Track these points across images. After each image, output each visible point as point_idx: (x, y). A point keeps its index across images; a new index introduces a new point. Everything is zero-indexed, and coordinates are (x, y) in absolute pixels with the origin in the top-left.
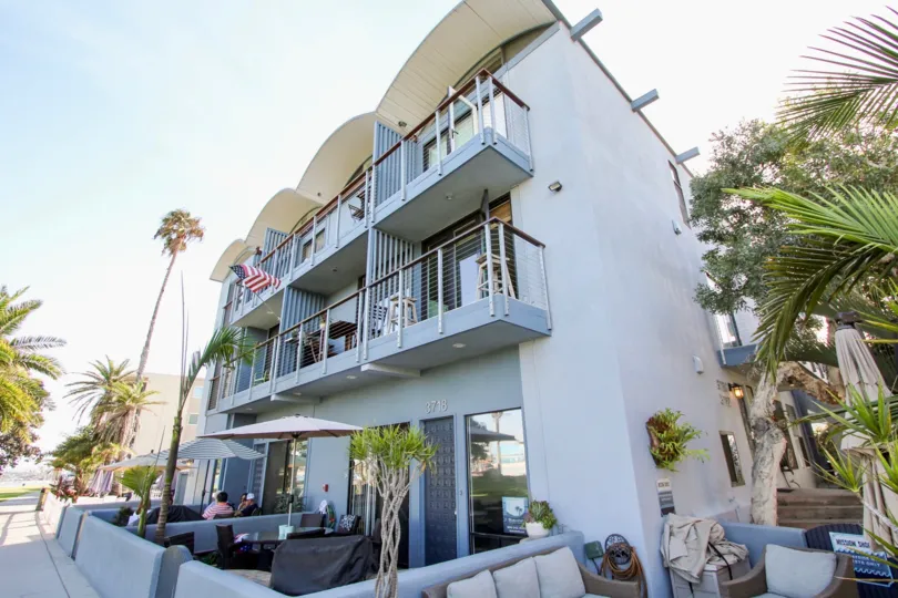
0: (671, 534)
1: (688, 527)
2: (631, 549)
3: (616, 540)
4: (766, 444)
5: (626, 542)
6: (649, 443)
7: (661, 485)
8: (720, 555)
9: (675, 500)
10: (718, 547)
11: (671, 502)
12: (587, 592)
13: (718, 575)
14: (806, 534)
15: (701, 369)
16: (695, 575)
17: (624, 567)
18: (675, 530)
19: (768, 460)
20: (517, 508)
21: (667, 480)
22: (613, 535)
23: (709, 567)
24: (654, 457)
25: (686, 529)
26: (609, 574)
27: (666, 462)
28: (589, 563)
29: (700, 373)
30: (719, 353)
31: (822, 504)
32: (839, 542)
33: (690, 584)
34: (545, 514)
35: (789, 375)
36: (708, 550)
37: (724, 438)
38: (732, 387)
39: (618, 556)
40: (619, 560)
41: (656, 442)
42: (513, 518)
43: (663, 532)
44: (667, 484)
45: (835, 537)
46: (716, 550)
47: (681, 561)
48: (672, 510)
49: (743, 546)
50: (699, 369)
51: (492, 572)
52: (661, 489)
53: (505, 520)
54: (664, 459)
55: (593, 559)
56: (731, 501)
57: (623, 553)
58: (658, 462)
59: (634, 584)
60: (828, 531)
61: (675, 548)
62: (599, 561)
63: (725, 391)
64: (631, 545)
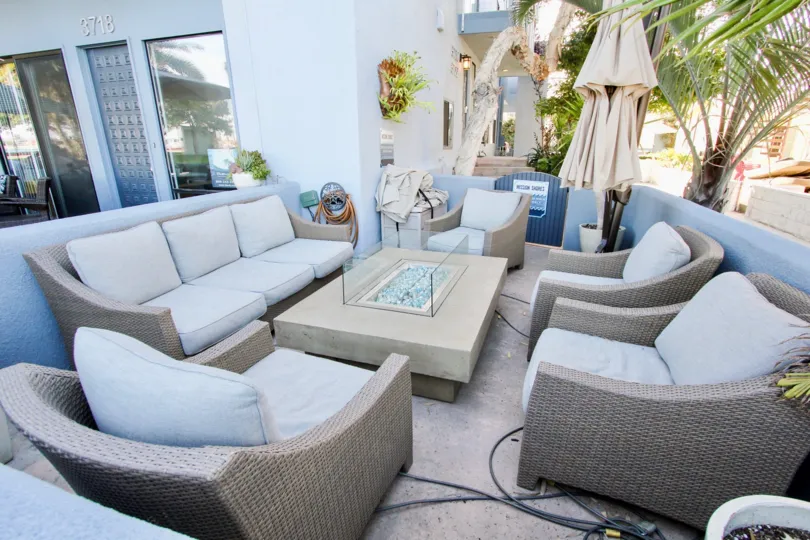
0: (387, 182)
1: (403, 176)
2: (347, 196)
3: (333, 189)
4: (481, 109)
5: (342, 190)
6: (378, 89)
7: (385, 137)
8: (426, 200)
9: (395, 154)
10: (426, 193)
11: (392, 154)
12: (296, 237)
13: (422, 216)
14: (496, 182)
15: (443, 27)
16: (403, 217)
17: (338, 213)
18: (391, 179)
19: (480, 122)
20: (226, 161)
21: (390, 133)
22: (329, 184)
23: (416, 209)
24: (382, 106)
25: (401, 178)
26: (323, 220)
27: (394, 112)
28: (305, 211)
29: (440, 30)
30: (460, 16)
31: (501, 165)
32: (518, 187)
33: (397, 224)
34: (257, 165)
35: (516, 44)
36: (418, 195)
37: (446, 105)
38: (463, 57)
39: (333, 203)
40: (334, 207)
41: (386, 90)
42: (221, 171)
43: (380, 180)
44: (390, 137)
45: (516, 182)
46: (424, 196)
47: (393, 205)
48: (391, 162)
49: (446, 192)
50: (439, 26)
51: (160, 224)
52: (383, 141)
53: (213, 174)
54: (392, 109)
55: (308, 207)
56: (440, 160)
57: (339, 200)
58: (385, 111)
59: (345, 227)
60: (513, 178)
61: (389, 194)
62: (314, 210)
63: (456, 60)
64: (347, 192)
